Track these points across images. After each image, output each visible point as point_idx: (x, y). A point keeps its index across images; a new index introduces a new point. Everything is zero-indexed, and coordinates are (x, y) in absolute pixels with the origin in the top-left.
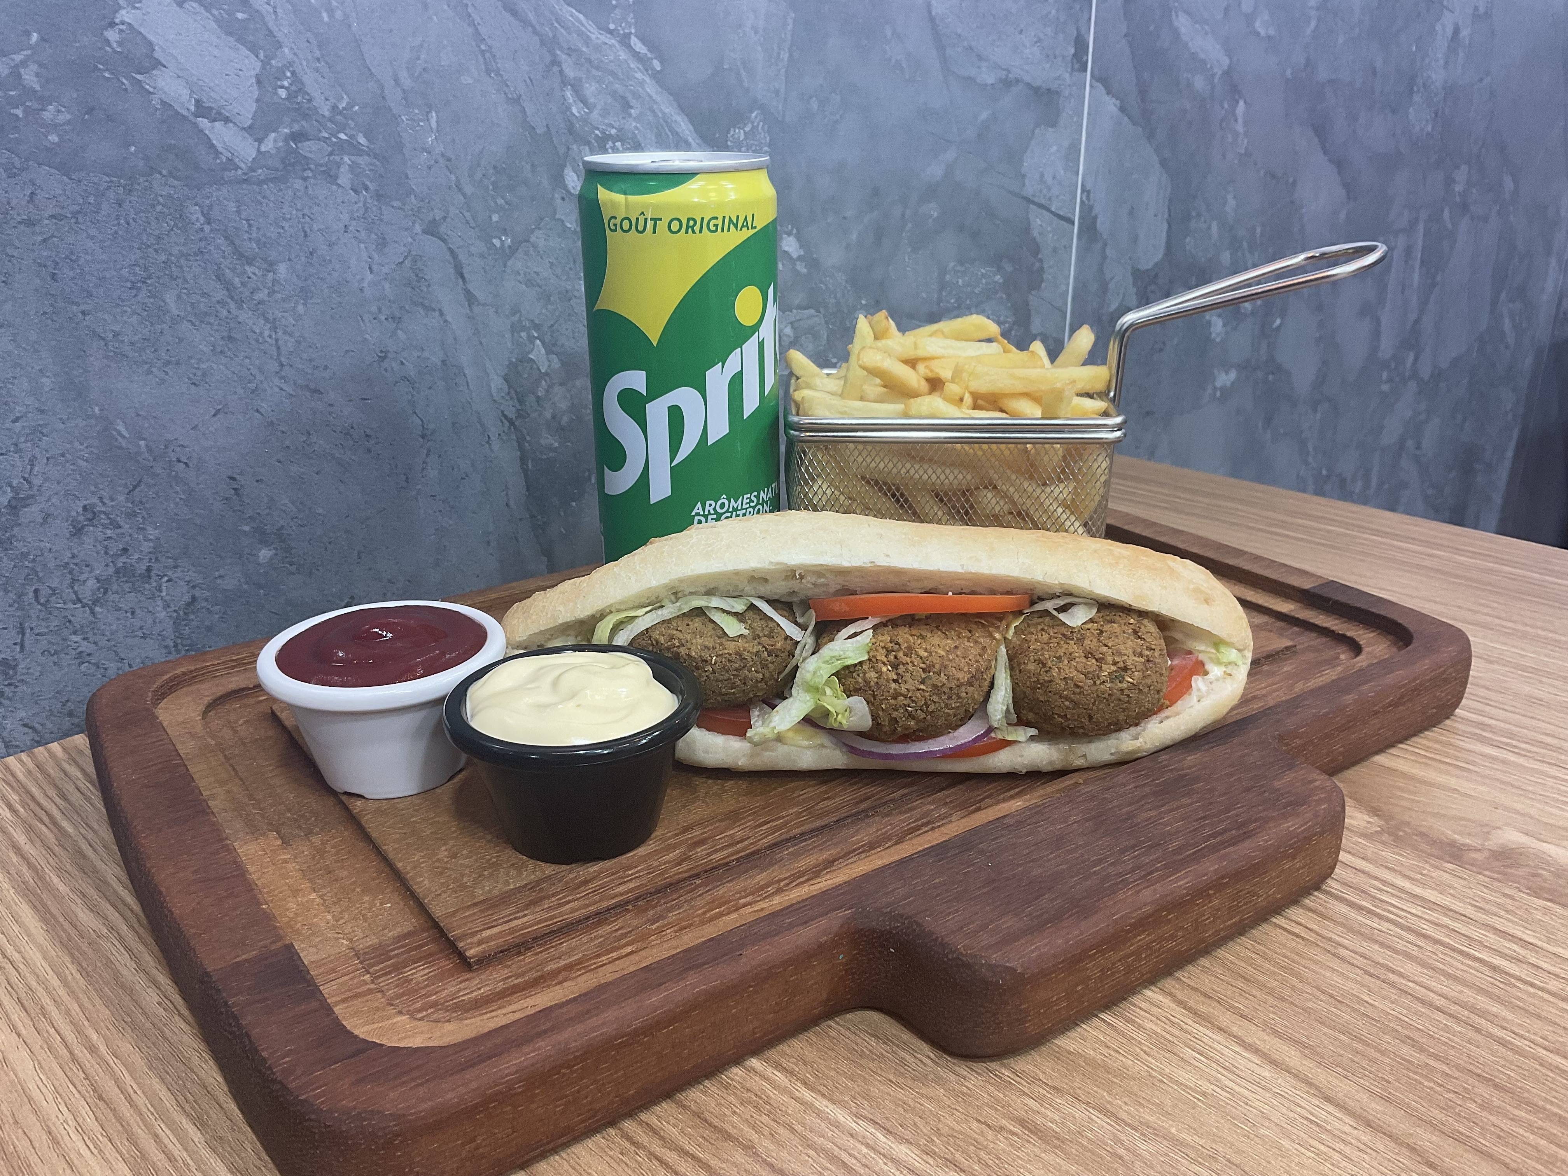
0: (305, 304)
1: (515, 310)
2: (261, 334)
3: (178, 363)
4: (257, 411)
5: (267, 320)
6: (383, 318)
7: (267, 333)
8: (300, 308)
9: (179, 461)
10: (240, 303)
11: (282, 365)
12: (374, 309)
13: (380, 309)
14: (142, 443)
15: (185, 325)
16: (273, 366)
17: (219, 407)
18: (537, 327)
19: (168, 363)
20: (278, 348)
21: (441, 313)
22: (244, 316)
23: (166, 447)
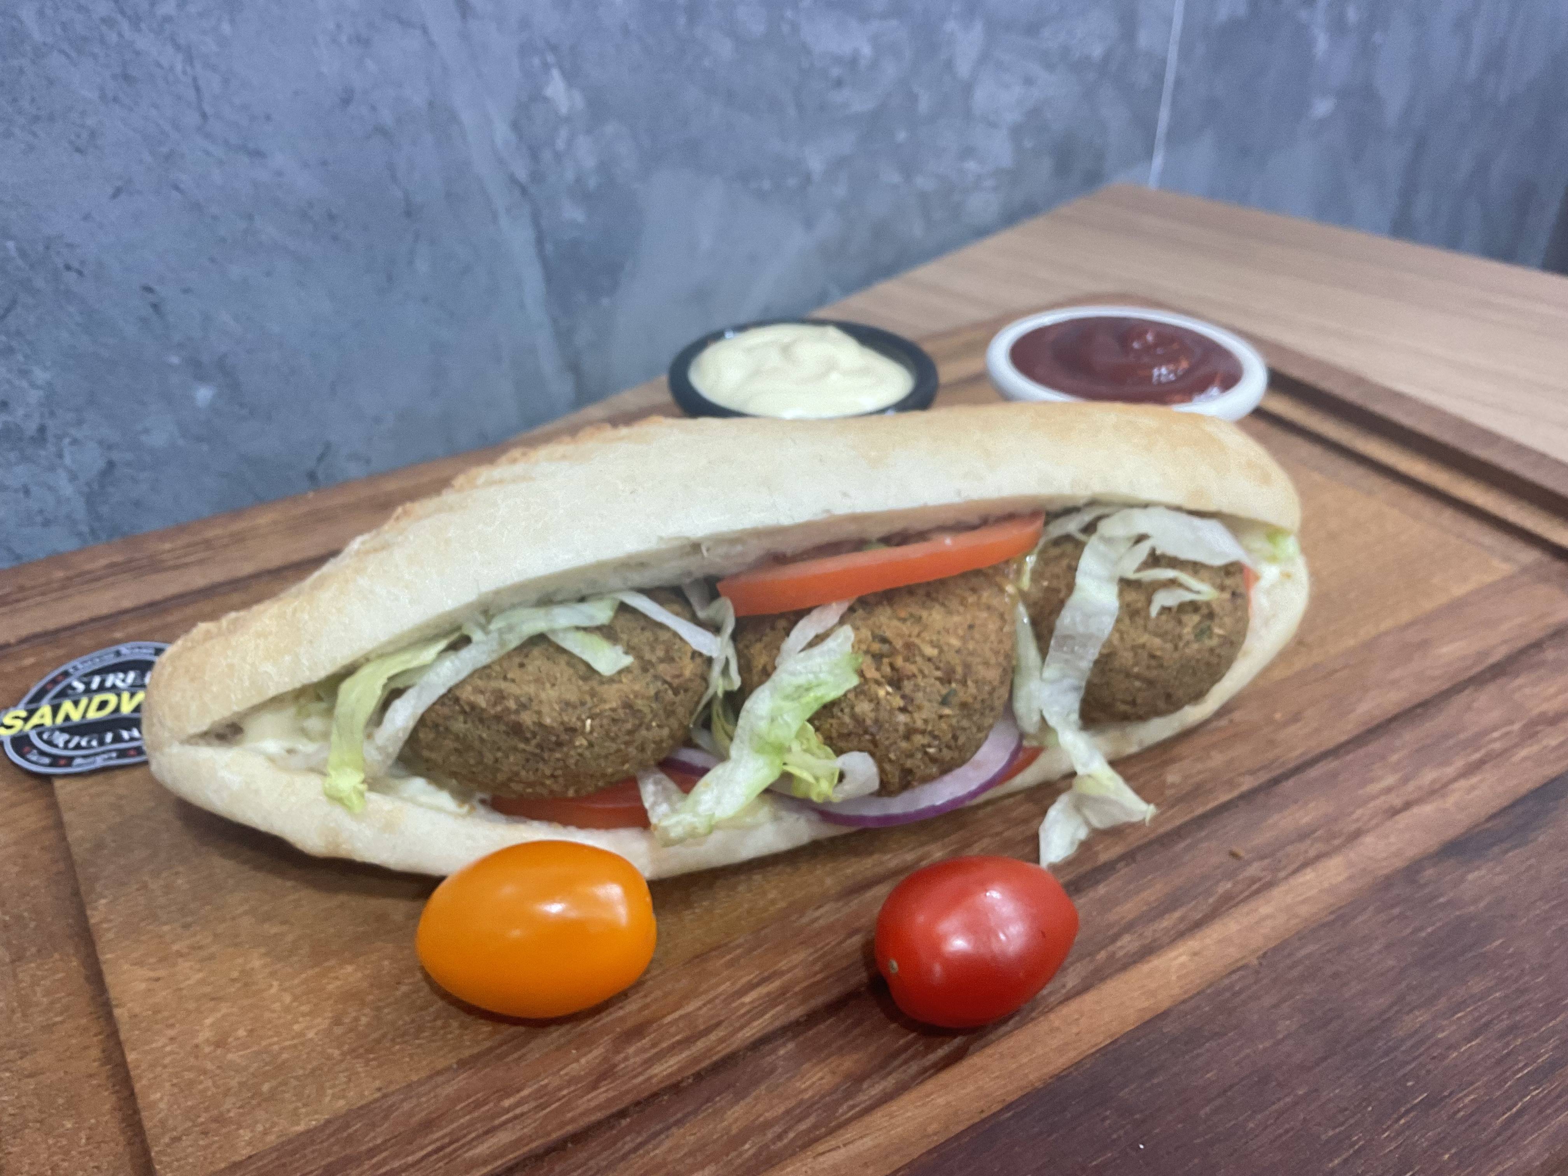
0: (232, 22)
1: (525, 24)
2: (172, 69)
3: (51, 118)
4: (177, 188)
5: (178, 47)
6: (344, 39)
7: (179, 67)
8: (226, 28)
9: (68, 268)
10: (136, 21)
11: (204, 116)
12: (331, 26)
13: (339, 26)
14: (11, 244)
15: (55, 60)
16: (192, 119)
17: (119, 183)
18: (554, 48)
19: (36, 119)
20: (198, 89)
21: (425, 30)
22: (144, 42)
23: (47, 248)
